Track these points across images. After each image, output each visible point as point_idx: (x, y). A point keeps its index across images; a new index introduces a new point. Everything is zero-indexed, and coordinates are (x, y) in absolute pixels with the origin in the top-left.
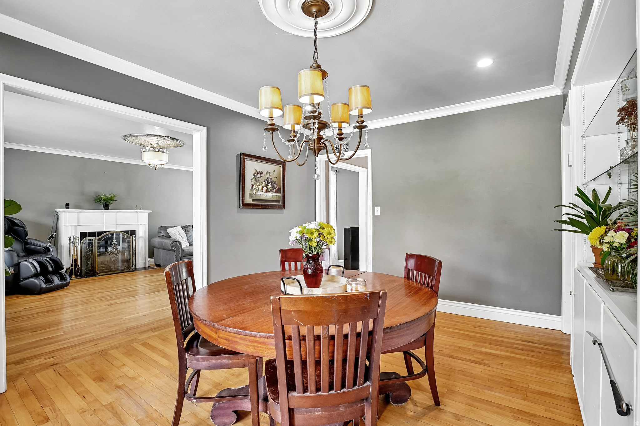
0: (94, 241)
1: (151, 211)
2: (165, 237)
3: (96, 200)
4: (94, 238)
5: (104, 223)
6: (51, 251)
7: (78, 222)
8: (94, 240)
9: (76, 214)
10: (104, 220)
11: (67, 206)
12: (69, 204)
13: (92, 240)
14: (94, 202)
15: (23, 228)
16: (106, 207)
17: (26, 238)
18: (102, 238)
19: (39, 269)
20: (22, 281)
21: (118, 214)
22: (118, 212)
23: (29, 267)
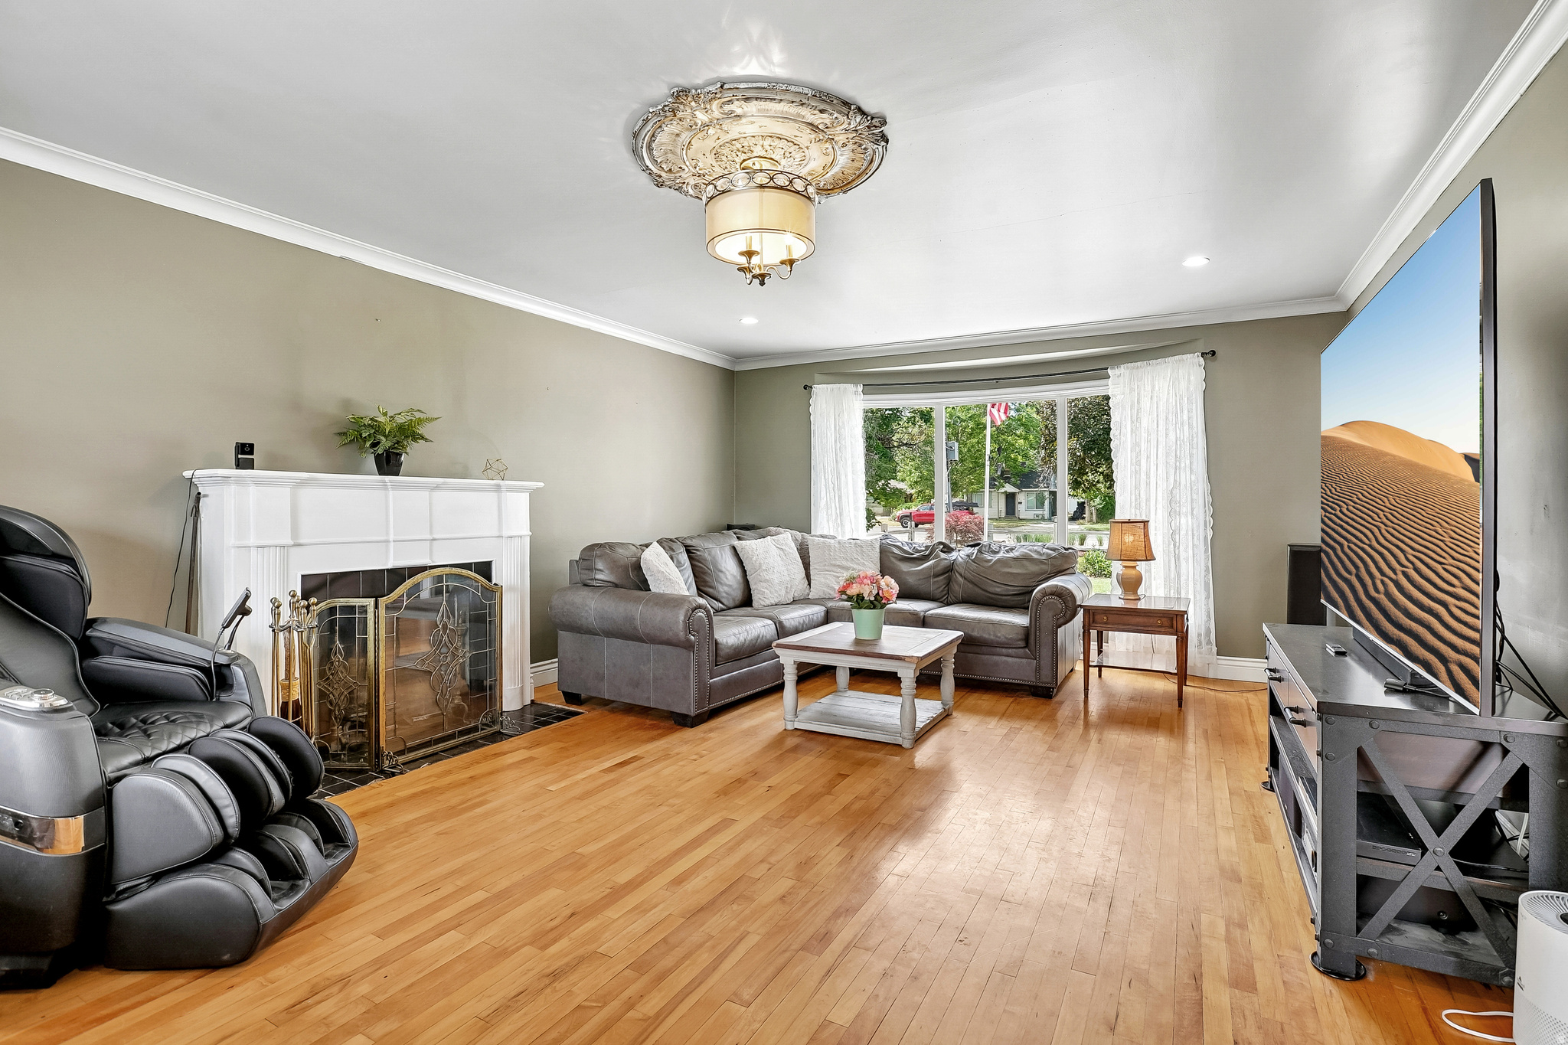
0: (370, 616)
1: (541, 484)
2: (616, 586)
3: (345, 434)
4: (370, 602)
5: (387, 533)
6: (240, 684)
7: (295, 531)
8: (371, 610)
9: (287, 490)
10: (387, 521)
11: (245, 457)
12: (252, 446)
13: (364, 610)
14: (338, 440)
15: (70, 561)
16: (389, 464)
17: (85, 613)
18: (400, 600)
19: (232, 814)
20: (132, 891)
21: (437, 494)
22: (437, 488)
23: (177, 807)
